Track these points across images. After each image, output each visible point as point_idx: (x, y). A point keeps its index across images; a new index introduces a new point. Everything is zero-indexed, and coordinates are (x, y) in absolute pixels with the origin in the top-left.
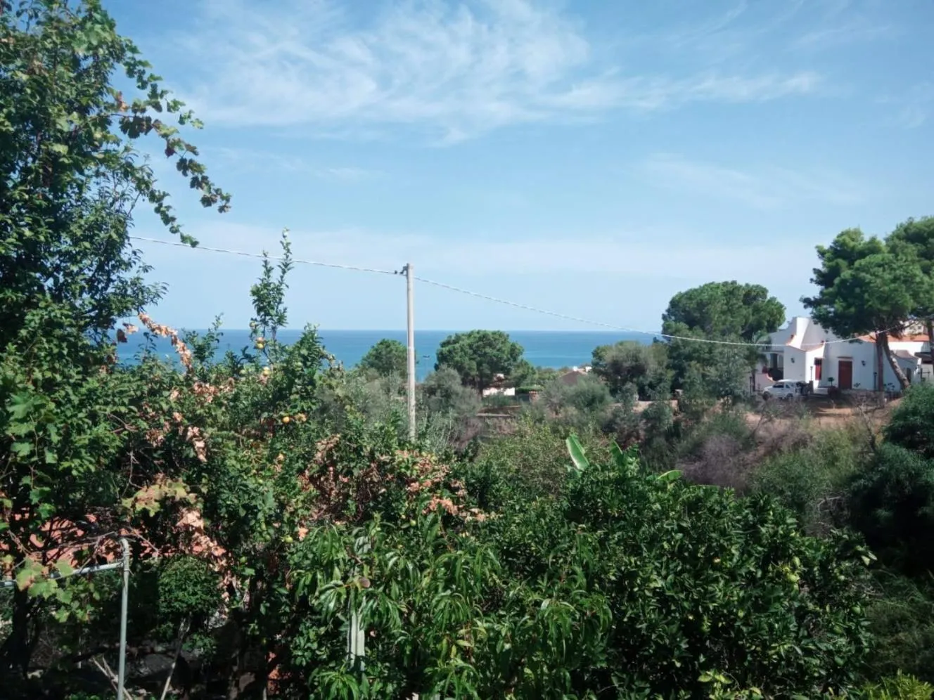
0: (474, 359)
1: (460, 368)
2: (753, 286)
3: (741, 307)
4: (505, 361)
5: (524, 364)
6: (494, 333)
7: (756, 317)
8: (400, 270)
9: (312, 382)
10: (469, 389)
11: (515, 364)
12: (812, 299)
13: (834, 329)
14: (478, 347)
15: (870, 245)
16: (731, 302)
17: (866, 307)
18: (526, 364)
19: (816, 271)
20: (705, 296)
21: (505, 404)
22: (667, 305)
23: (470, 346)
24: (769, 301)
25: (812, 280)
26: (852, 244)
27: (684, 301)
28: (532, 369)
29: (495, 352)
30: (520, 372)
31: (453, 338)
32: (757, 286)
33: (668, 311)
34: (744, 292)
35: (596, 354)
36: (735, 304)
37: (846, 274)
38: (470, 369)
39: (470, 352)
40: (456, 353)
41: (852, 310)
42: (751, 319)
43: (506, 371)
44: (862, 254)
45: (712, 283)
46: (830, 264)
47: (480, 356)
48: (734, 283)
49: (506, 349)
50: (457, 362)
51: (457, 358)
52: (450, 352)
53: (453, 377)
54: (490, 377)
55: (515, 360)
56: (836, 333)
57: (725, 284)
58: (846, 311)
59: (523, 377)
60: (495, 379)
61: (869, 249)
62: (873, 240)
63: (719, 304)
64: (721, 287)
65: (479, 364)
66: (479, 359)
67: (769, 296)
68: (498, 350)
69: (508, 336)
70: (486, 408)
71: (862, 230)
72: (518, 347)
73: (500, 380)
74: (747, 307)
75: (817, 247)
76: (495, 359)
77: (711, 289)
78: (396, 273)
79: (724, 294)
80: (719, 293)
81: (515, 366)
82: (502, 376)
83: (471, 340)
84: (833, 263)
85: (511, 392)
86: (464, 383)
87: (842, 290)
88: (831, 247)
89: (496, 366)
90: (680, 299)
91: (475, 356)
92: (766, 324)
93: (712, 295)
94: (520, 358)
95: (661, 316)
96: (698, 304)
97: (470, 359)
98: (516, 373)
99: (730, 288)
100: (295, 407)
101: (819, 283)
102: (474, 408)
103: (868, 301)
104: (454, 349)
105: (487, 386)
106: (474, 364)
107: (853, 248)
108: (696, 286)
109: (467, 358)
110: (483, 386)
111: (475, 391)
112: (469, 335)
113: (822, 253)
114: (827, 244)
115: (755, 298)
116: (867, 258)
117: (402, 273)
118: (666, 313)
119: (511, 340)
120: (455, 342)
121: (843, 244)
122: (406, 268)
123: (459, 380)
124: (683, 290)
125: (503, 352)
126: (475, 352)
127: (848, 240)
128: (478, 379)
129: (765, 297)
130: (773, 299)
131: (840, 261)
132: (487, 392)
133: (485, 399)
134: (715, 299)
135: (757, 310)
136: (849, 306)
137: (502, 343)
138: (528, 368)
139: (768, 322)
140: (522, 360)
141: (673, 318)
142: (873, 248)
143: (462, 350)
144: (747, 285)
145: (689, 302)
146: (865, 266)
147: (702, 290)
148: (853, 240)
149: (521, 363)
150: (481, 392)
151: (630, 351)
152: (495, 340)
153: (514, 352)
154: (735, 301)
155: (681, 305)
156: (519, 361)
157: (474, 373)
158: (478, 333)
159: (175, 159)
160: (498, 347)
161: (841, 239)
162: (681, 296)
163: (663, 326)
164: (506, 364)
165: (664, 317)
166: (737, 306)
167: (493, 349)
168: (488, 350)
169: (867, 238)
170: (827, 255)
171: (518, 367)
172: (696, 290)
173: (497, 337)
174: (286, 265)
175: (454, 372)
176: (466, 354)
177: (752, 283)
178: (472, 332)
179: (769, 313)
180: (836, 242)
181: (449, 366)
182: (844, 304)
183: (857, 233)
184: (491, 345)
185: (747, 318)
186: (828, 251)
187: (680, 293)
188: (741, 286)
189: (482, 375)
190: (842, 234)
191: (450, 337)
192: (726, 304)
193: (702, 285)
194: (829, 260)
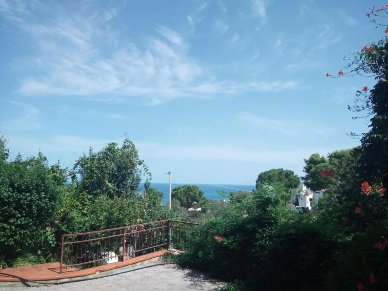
0: (185, 196)
1: (180, 200)
2: (289, 171)
3: (284, 178)
4: (197, 197)
5: (204, 199)
6: (193, 186)
7: (290, 182)
8: (168, 173)
9: (155, 203)
10: (183, 208)
11: (201, 198)
12: (304, 177)
13: (310, 188)
14: (187, 191)
15: (322, 160)
16: (281, 177)
17: (319, 181)
18: (205, 198)
19: (305, 168)
20: (271, 174)
21: (197, 214)
22: (257, 177)
23: (184, 191)
24: (295, 176)
25: (303, 171)
26: (316, 159)
27: (263, 176)
28: (207, 200)
29: (193, 194)
30: (203, 201)
31: (177, 188)
32: (290, 171)
33: (258, 179)
34: (285, 173)
35: (231, 195)
36: (282, 177)
37: (313, 169)
38: (183, 200)
39: (184, 193)
40: (179, 194)
41: (315, 182)
42: (288, 183)
43: (197, 201)
44: (319, 162)
45: (274, 169)
46: (308, 165)
47: (187, 195)
48: (282, 169)
49: (198, 192)
50: (179, 197)
51: (179, 196)
52: (176, 193)
53: (178, 203)
54: (191, 203)
55: (201, 197)
56: (311, 190)
57: (279, 170)
58: (313, 182)
59: (204, 203)
60: (193, 204)
61: (321, 161)
62: (323, 158)
63: (276, 177)
64: (277, 171)
65: (187, 198)
66: (187, 196)
67: (295, 174)
68: (194, 193)
69: (198, 187)
70: (189, 215)
71: (319, 154)
72: (202, 192)
73: (195, 204)
74: (287, 178)
75: (304, 159)
76: (193, 196)
77: (273, 171)
78: (167, 174)
79: (278, 174)
80: (276, 173)
81: (201, 199)
82: (196, 203)
83: (184, 189)
84: (309, 165)
85: (199, 209)
86: (181, 206)
87: (312, 175)
88: (309, 160)
89: (194, 199)
90: (262, 175)
91: (186, 195)
92: (293, 185)
93: (273, 174)
94: (203, 196)
95: (255, 181)
96: (268, 177)
97: (184, 196)
98: (201, 202)
99: (280, 171)
100: (152, 208)
101: (306, 172)
102: (185, 215)
103: (320, 179)
104: (178, 192)
105: (190, 207)
106: (185, 198)
107: (316, 160)
108: (268, 170)
109: (182, 196)
110: (189, 207)
111: (186, 209)
112: (184, 187)
113: (306, 162)
114: (308, 159)
115: (289, 175)
116: (320, 164)
117: (168, 174)
118: (257, 180)
119: (199, 189)
120: (178, 189)
121: (313, 159)
122: (170, 173)
123: (179, 204)
124: (263, 172)
125: (196, 194)
126: (186, 193)
127: (314, 157)
128: (186, 204)
129: (293, 175)
130: (296, 175)
131: (312, 165)
132: (190, 210)
133: (189, 212)
134: (274, 175)
135: (290, 180)
136: (314, 180)
137: (196, 190)
138: (206, 200)
139: (294, 184)
140: (204, 197)
141: (260, 182)
142: (323, 161)
143: (181, 193)
144: (287, 170)
145: (265, 176)
146: (319, 167)
147: (270, 171)
148: (316, 157)
149: (203, 198)
150: (188, 209)
151: (243, 194)
152: (193, 189)
153: (200, 194)
154: (282, 176)
155: (262, 177)
156: (202, 197)
157: (185, 202)
158: (187, 186)
159: (144, 168)
160: (194, 192)
161: (312, 157)
162: (262, 174)
163: (256, 185)
164: (197, 198)
165: (256, 181)
166: (283, 178)
167: (193, 192)
168: (191, 193)
169: (321, 157)
170: (307, 162)
171: (202, 199)
172: (267, 172)
173: (194, 188)
174: (151, 179)
175: (178, 201)
176: (182, 194)
177: (289, 169)
178: (185, 186)
179: (294, 181)
180: (310, 158)
181: (176, 199)
182: (312, 180)
183: (318, 155)
184: (192, 191)
185: (286, 182)
186: (308, 161)
187: (262, 173)
188: (284, 171)
189: (188, 202)
190: (312, 156)
191: (176, 187)
192: (279, 177)
193: (270, 170)
194: (308, 164)
